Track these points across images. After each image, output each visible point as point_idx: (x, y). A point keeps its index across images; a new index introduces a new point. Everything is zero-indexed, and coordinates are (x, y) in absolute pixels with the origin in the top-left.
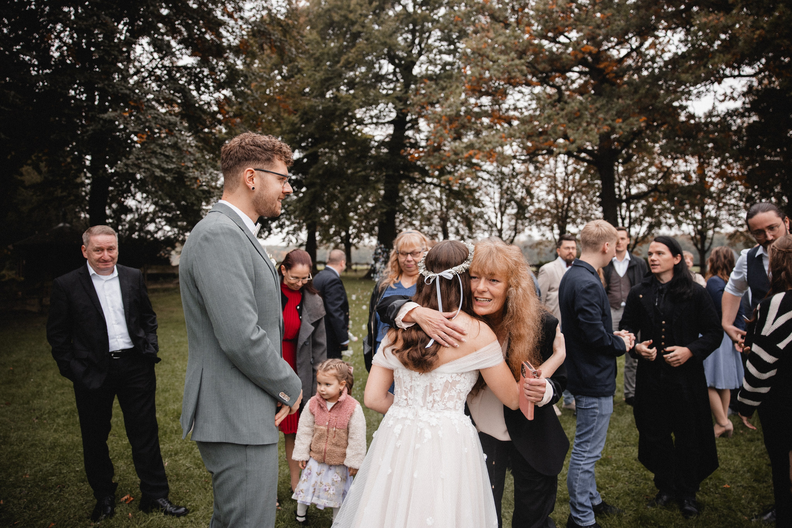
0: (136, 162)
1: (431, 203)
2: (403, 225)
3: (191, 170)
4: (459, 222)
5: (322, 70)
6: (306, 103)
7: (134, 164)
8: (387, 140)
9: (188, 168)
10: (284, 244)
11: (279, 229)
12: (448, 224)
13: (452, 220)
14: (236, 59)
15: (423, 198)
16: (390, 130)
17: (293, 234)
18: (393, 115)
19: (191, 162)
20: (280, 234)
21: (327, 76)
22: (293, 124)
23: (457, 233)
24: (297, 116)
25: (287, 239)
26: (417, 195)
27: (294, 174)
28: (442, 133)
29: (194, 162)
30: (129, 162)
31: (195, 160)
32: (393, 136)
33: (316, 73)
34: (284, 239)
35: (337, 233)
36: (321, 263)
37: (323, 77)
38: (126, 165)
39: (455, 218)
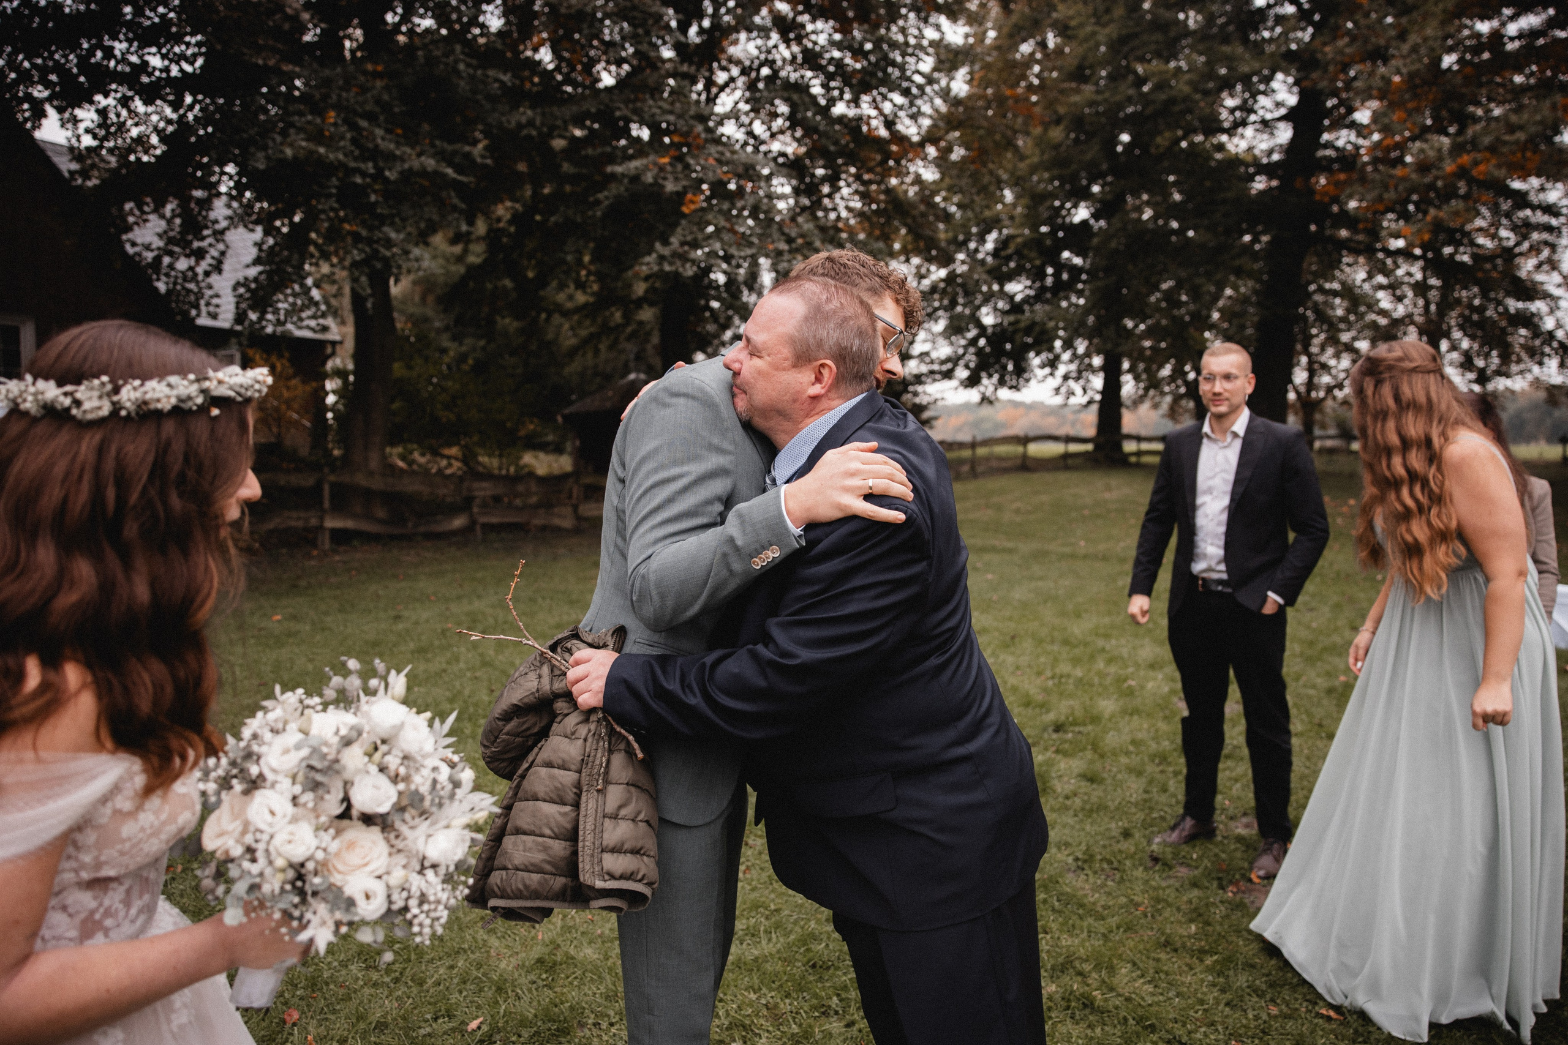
0: (680, 250)
1: (1400, 299)
2: (1330, 351)
3: (786, 257)
4: (1472, 338)
5: (1111, 21)
6: (1075, 98)
7: (675, 254)
8: (1276, 157)
9: (779, 253)
10: (1058, 400)
11: (1047, 370)
12: (1444, 345)
13: (1457, 334)
14: (922, 25)
15: (1381, 287)
16: (1285, 134)
17: (1077, 379)
18: (1292, 100)
19: (790, 240)
20: (1050, 379)
21: (1124, 32)
22: (1056, 147)
23: (1467, 364)
24: (1061, 128)
25: (1063, 390)
26: (1364, 281)
27: (1077, 255)
28: (1386, 121)
29: (800, 241)
30: (666, 251)
31: (802, 236)
32: (1290, 149)
33: (1097, 28)
34: (1057, 390)
35: (1178, 373)
36: (1130, 437)
37: (1115, 35)
38: (662, 258)
39: (1461, 327)
